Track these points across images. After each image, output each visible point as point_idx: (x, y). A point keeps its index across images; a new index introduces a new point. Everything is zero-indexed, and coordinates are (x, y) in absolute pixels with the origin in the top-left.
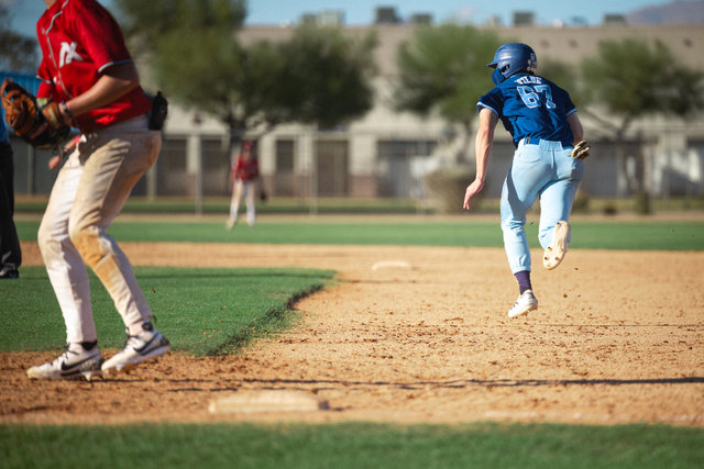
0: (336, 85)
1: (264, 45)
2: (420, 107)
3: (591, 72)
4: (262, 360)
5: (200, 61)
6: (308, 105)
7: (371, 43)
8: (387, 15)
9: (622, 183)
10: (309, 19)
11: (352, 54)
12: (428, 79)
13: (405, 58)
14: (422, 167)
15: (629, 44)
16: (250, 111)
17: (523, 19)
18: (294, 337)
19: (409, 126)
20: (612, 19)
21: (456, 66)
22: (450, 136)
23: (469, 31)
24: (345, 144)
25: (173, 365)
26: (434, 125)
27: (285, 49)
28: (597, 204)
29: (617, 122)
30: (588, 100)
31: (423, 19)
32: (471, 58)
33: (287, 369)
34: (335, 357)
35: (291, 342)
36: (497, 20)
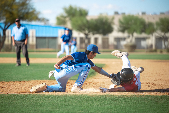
0: (106, 27)
1: (92, 20)
2: (123, 31)
3: (158, 24)
4: (90, 82)
5: (80, 23)
6: (101, 31)
7: (113, 18)
8: (116, 13)
9: (163, 46)
10: (101, 14)
11: (110, 21)
12: (124, 25)
13: (120, 22)
14: (123, 43)
15: (165, 18)
16: (89, 32)
17: (144, 13)
18: (96, 77)
19: (120, 35)
20: (162, 13)
21: (130, 23)
22: (129, 37)
23: (133, 16)
24: (108, 39)
25: (73, 83)
26: (126, 35)
27: (96, 20)
28: (159, 51)
29: (163, 34)
30: (157, 29)
31: (124, 14)
32: (133, 21)
33: (95, 84)
34: (104, 81)
35: (96, 78)
36: (138, 14)
